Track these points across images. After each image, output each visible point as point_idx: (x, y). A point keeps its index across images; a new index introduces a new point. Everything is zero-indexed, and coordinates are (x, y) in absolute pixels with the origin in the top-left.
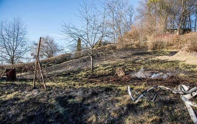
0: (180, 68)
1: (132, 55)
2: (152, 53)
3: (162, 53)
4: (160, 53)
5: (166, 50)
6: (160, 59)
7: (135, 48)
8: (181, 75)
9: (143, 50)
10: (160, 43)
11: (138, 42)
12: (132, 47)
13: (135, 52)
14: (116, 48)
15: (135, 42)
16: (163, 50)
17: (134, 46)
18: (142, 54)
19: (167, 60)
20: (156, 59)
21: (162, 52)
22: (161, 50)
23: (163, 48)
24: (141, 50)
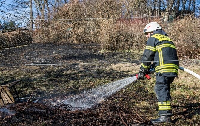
0: (145, 90)
1: (64, 59)
2: (106, 55)
3: (126, 57)
4: (121, 57)
5: (136, 52)
6: (117, 69)
7: (75, 45)
8: (141, 104)
9: (91, 49)
10: (124, 35)
11: (81, 30)
12: (68, 42)
13: (71, 53)
14: (31, 41)
15: (76, 31)
16: (131, 51)
17: (73, 39)
18: (84, 58)
19: (128, 72)
20: (107, 69)
21: (126, 55)
22: (127, 51)
23: (131, 46)
24: (85, 49)
